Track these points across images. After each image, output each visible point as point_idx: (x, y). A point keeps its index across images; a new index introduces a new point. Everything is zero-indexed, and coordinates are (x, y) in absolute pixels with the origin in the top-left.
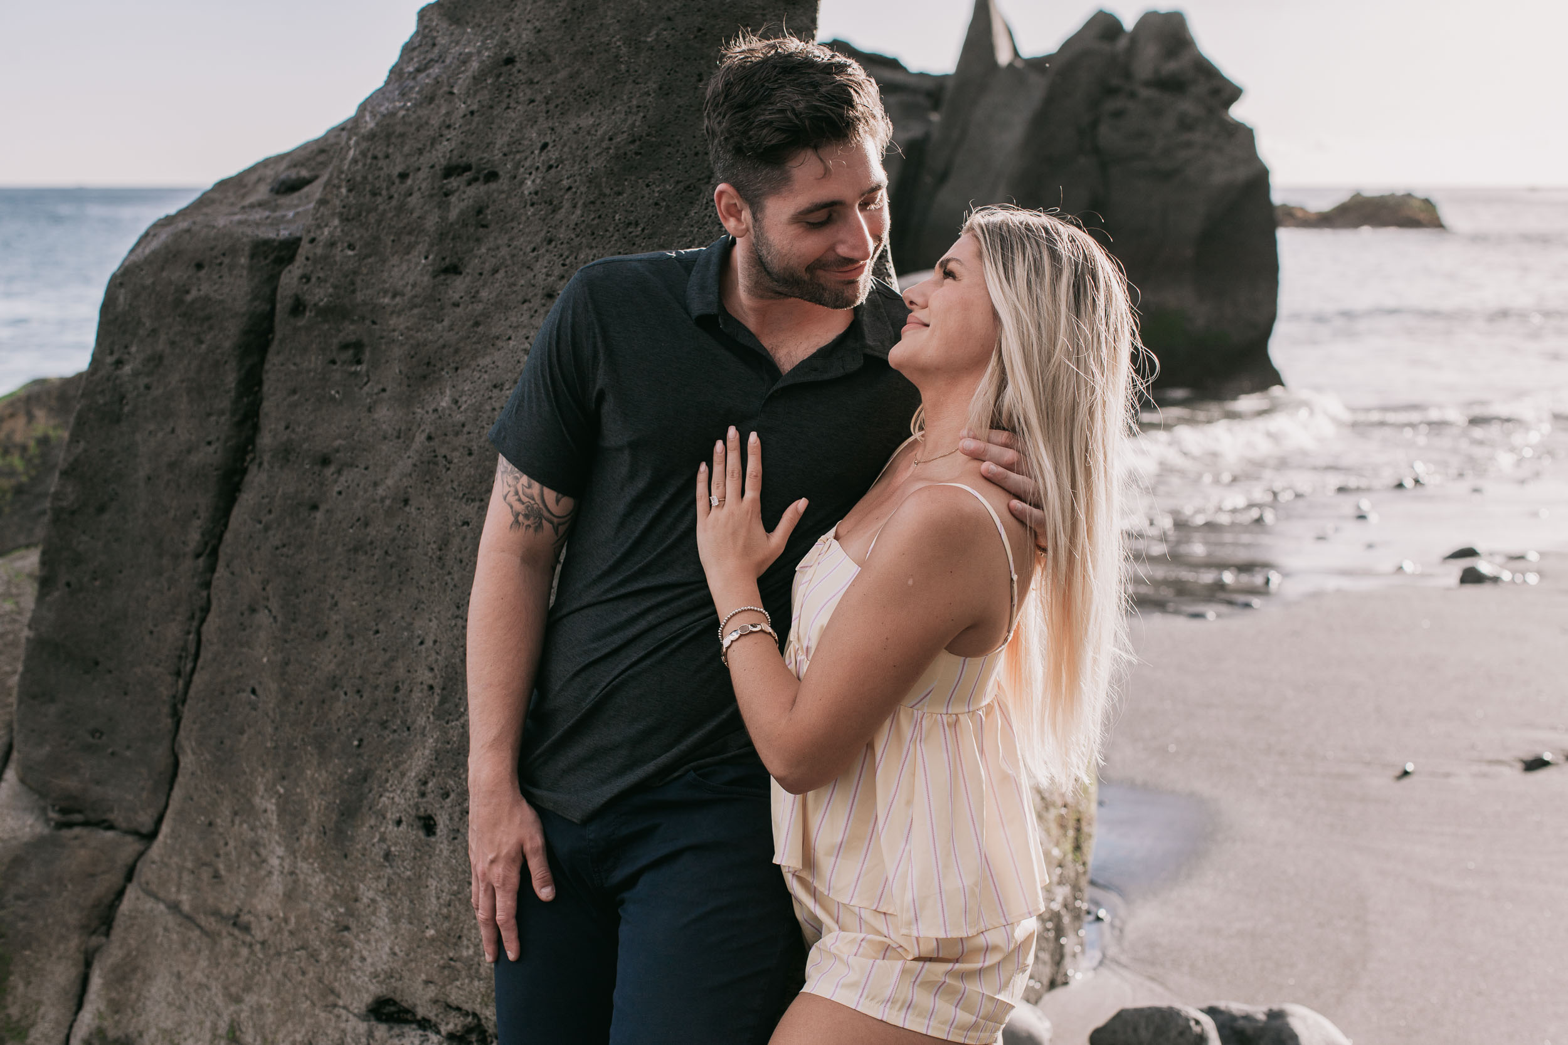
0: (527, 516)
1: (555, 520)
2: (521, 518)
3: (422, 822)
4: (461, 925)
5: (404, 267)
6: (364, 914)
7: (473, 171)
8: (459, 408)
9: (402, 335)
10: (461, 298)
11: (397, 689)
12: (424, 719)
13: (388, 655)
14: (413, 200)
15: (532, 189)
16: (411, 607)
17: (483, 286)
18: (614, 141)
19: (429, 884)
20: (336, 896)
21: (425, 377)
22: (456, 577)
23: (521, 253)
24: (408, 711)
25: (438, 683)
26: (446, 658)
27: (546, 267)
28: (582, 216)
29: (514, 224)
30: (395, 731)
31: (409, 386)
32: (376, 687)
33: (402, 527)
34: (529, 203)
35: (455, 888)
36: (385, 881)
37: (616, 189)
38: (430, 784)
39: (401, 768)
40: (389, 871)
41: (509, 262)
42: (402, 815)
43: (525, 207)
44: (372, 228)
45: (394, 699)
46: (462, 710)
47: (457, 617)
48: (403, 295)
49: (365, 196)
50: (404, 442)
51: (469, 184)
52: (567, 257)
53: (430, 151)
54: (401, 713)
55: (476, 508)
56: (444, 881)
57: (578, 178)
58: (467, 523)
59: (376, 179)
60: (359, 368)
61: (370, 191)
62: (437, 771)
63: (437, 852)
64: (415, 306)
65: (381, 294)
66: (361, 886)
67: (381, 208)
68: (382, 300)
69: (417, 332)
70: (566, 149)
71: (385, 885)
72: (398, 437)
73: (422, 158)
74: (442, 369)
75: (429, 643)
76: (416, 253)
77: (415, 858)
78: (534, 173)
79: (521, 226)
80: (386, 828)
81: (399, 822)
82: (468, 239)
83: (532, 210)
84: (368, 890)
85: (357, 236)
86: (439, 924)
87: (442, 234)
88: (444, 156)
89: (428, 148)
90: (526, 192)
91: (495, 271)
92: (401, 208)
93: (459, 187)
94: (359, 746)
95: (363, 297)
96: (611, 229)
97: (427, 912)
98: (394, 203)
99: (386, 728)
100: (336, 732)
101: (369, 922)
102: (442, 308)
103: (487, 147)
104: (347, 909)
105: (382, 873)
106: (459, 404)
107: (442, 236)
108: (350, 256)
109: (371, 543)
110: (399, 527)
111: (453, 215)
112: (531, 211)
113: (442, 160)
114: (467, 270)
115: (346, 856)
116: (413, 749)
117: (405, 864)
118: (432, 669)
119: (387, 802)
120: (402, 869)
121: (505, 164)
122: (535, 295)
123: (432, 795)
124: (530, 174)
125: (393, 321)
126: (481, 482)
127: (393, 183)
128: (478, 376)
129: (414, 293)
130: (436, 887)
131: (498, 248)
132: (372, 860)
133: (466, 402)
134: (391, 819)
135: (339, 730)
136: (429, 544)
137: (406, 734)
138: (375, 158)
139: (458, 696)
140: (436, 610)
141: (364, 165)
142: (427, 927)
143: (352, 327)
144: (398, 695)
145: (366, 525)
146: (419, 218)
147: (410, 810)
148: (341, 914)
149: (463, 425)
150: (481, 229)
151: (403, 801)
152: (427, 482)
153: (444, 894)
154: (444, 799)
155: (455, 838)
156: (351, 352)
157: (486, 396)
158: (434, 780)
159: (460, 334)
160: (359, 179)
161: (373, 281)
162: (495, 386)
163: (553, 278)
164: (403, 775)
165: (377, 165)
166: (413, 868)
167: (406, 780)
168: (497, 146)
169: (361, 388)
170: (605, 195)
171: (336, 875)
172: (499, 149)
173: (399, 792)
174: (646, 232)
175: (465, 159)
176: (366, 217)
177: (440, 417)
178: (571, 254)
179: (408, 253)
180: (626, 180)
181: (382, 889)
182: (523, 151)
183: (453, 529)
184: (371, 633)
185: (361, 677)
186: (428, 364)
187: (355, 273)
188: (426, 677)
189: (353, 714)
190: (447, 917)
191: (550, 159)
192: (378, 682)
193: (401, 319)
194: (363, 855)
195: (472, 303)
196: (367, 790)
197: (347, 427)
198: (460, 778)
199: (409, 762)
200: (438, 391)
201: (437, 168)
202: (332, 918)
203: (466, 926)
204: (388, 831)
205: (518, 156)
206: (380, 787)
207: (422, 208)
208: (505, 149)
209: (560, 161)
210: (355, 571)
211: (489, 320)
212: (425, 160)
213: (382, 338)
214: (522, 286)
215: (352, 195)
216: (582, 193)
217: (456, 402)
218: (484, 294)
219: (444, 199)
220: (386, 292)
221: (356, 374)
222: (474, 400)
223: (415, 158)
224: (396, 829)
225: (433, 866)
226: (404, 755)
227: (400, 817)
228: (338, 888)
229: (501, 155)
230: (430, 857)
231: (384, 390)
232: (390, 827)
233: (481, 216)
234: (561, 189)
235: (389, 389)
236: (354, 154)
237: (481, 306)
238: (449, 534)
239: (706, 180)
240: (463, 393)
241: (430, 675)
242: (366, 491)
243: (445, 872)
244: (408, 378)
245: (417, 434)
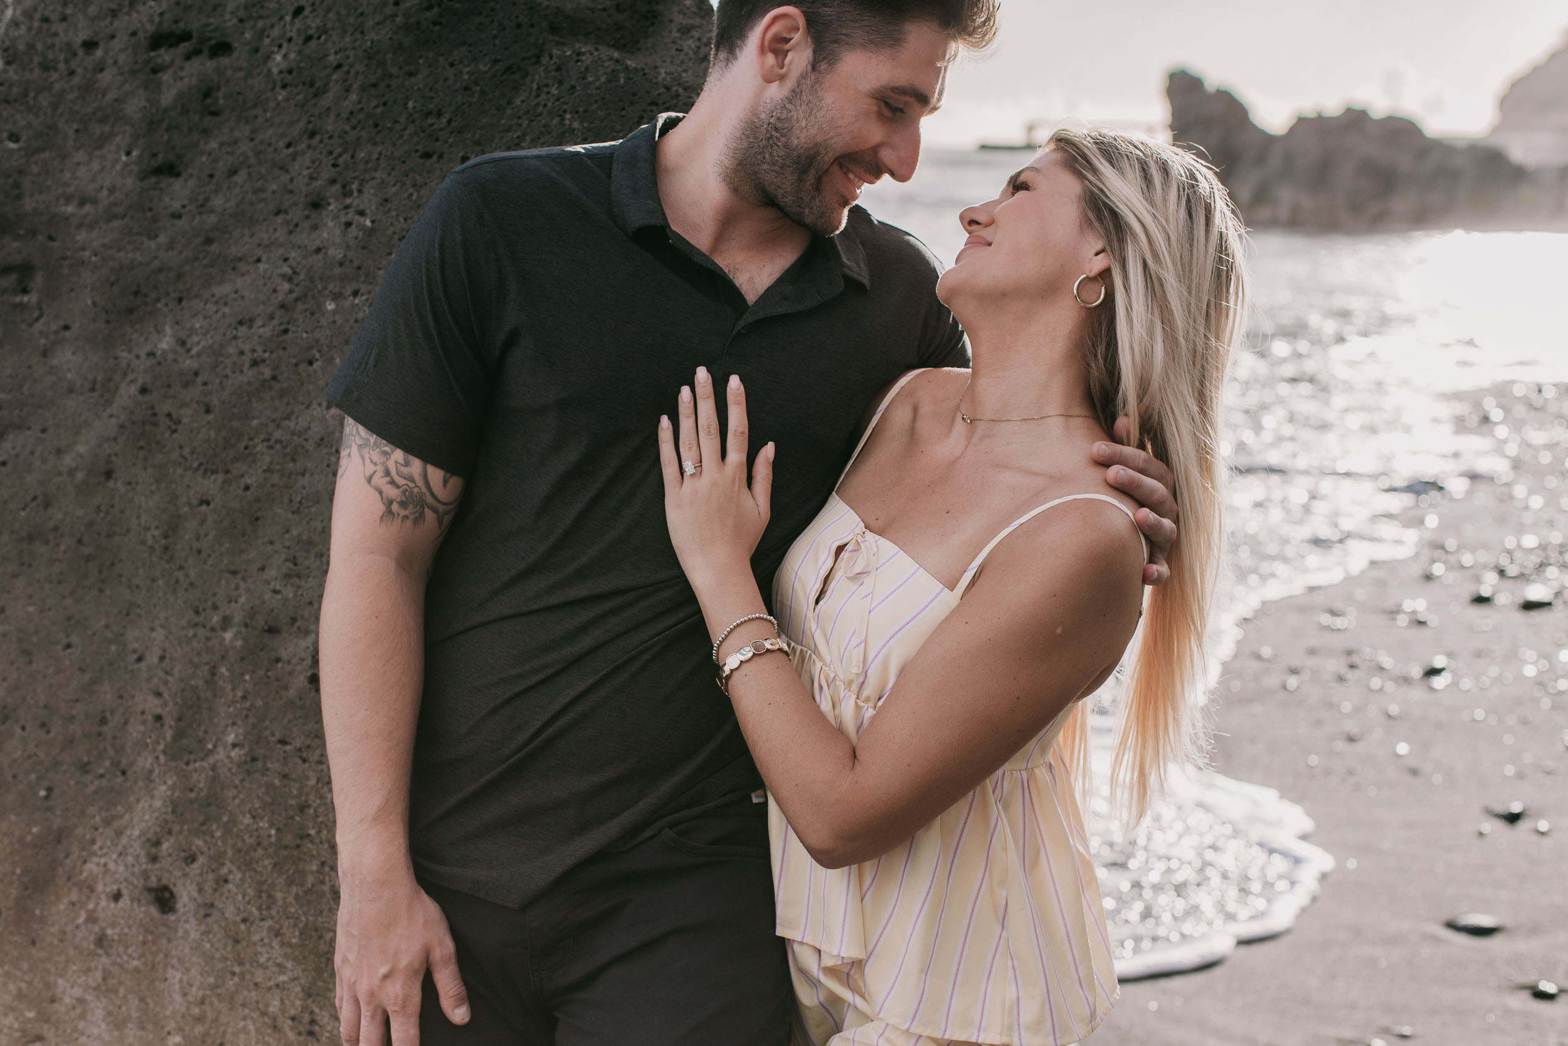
0: (403, 504)
1: (441, 508)
2: (395, 507)
3: (153, 895)
4: (222, 1029)
5: (96, 166)
6: (67, 1018)
7: (194, 41)
8: (188, 351)
9: (96, 255)
10: (184, 206)
11: (103, 721)
12: (150, 760)
13: (87, 676)
14: (106, 78)
15: (284, 66)
16: (120, 613)
17: (216, 191)
18: (402, 7)
19: (168, 976)
20: (20, 996)
21: (131, 311)
22: (193, 573)
23: (271, 150)
24: (123, 749)
25: (169, 712)
26: (182, 680)
27: (308, 168)
28: (360, 102)
29: (258, 111)
30: (102, 776)
31: (107, 322)
32: (71, 719)
33: (102, 508)
34: (279, 84)
35: (211, 980)
36: (99, 975)
37: (406, 68)
38: (165, 846)
39: (116, 824)
40: (104, 960)
41: (252, 161)
42: (122, 886)
43: (273, 89)
44: (45, 114)
45: (99, 734)
46: (210, 746)
47: (196, 625)
48: (94, 201)
49: (32, 70)
50: (102, 396)
51: (188, 57)
52: (340, 155)
53: (128, 14)
54: (111, 752)
55: (219, 481)
56: (193, 972)
57: (351, 53)
58: (208, 503)
59: (48, 48)
60: (26, 299)
61: (40, 64)
62: (177, 828)
63: (180, 933)
64: (116, 217)
65: (62, 201)
66: (60, 981)
67: (58, 86)
68: (63, 209)
69: (119, 251)
70: (331, 15)
71: (100, 980)
72: (93, 390)
73: (116, 23)
74: (158, 300)
75: (152, 658)
76: (113, 148)
77: (144, 943)
78: (285, 45)
79: (269, 115)
80: (97, 904)
81: (117, 897)
82: (190, 130)
83: (284, 93)
84: (72, 987)
85: (23, 123)
86: (188, 1028)
87: (151, 123)
88: (151, 20)
89: (126, 9)
90: (275, 70)
91: (233, 172)
92: (87, 88)
93: (173, 61)
94: (47, 797)
95: (34, 205)
96: (403, 120)
97: (168, 1013)
98: (77, 80)
99: (87, 772)
100: (10, 779)
101: (75, 1029)
102: (155, 220)
103: (214, 9)
104: (39, 1013)
105: (93, 965)
106: (188, 346)
107: (152, 125)
108: (12, 151)
109: (55, 529)
110: (99, 507)
111: (167, 97)
112: (281, 95)
113: (148, 26)
114: (190, 171)
115: (33, 943)
116: (132, 799)
117: (130, 951)
118: (159, 694)
119: (95, 869)
120: (125, 958)
121: (243, 33)
122: (295, 204)
123: (169, 860)
124: (280, 46)
125: (82, 236)
126: (225, 448)
127: (75, 55)
128: (215, 308)
129: (112, 199)
130: (181, 980)
131: (236, 142)
132: (75, 948)
133: (198, 343)
134: (104, 892)
135: (14, 777)
136: (148, 529)
137: (120, 779)
138: (46, 20)
139: (203, 728)
140: (162, 615)
141: (30, 29)
142: (169, 1033)
143: (15, 245)
144: (105, 729)
145: (47, 505)
146: (116, 100)
147: (135, 881)
148: (29, 1019)
149: (196, 374)
150: (209, 118)
151: (121, 869)
152: (141, 448)
153: (194, 989)
154: (188, 864)
155: (207, 915)
156: (13, 277)
157: (229, 335)
158: (172, 840)
159: (185, 253)
160: (22, 47)
161: (49, 183)
162: (241, 323)
163: (320, 182)
164: (119, 833)
165: (48, 30)
166: (142, 956)
167: (124, 840)
168: (229, 9)
169: (31, 325)
170: (391, 76)
171: (20, 969)
172: (232, 13)
173: (114, 856)
174: (453, 124)
175: (182, 25)
176: (35, 98)
177: (159, 363)
178: (345, 151)
179: (101, 147)
180: (420, 57)
181: (94, 985)
182: (268, 17)
183: (186, 509)
184: (59, 647)
185: (46, 707)
186: (137, 293)
187: (20, 172)
188: (152, 705)
189: (36, 755)
190: (200, 1019)
191: (309, 27)
192: (74, 712)
193: (94, 234)
194: (61, 941)
195: (201, 213)
196: (62, 855)
197: (12, 377)
198: (212, 836)
199: (127, 816)
200: (152, 329)
201: (141, 35)
202: (16, 1026)
203: (230, 1030)
204: (99, 908)
205: (260, 23)
206: (83, 849)
207: (120, 88)
208: (242, 14)
209: (323, 30)
210: (30, 566)
211: (227, 236)
212: (122, 23)
213: (64, 258)
214: (274, 192)
215: (11, 70)
216: (358, 73)
217: (183, 343)
218: (218, 202)
219: (152, 77)
220: (68, 199)
221: (22, 306)
222: (211, 341)
223: (107, 21)
224: (112, 905)
225: (174, 953)
226: (119, 808)
227: (119, 890)
228: (24, 985)
229: (235, 21)
230: (169, 941)
231: (66, 328)
232: (103, 903)
233: (209, 101)
234: (326, 68)
235: (76, 326)
236: (14, 15)
237: (212, 219)
238: (179, 517)
239: (534, 60)
240: (192, 331)
241: (157, 701)
242: (44, 460)
243: (194, 959)
244: (107, 312)
245: (123, 386)
